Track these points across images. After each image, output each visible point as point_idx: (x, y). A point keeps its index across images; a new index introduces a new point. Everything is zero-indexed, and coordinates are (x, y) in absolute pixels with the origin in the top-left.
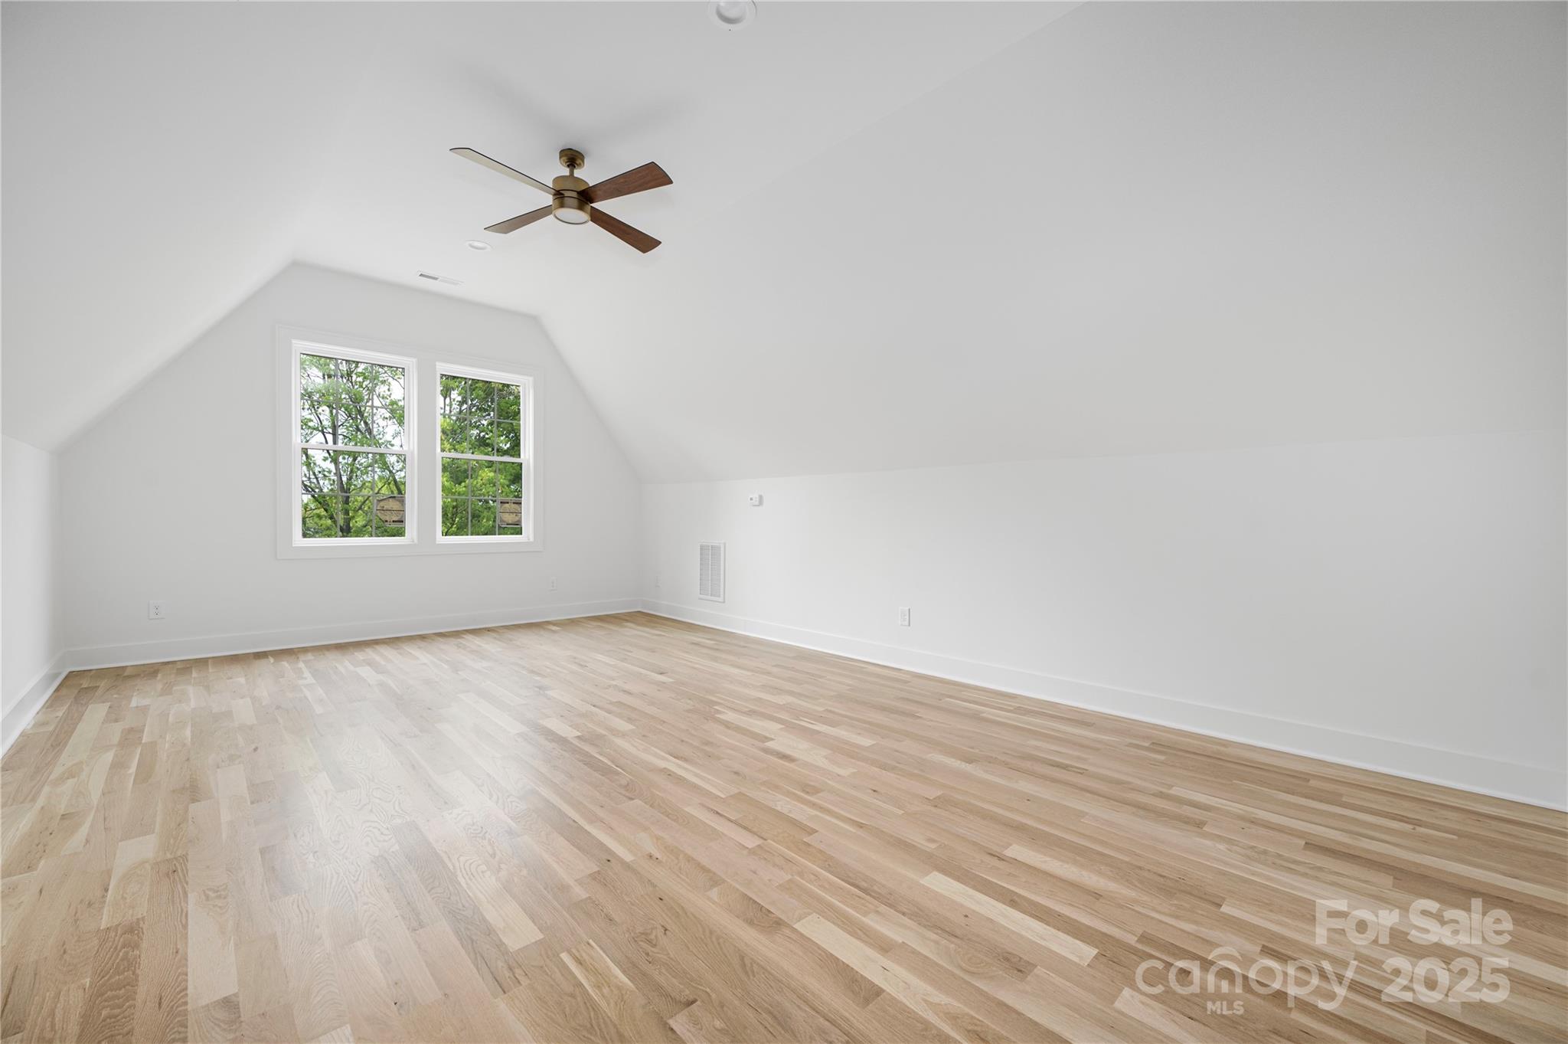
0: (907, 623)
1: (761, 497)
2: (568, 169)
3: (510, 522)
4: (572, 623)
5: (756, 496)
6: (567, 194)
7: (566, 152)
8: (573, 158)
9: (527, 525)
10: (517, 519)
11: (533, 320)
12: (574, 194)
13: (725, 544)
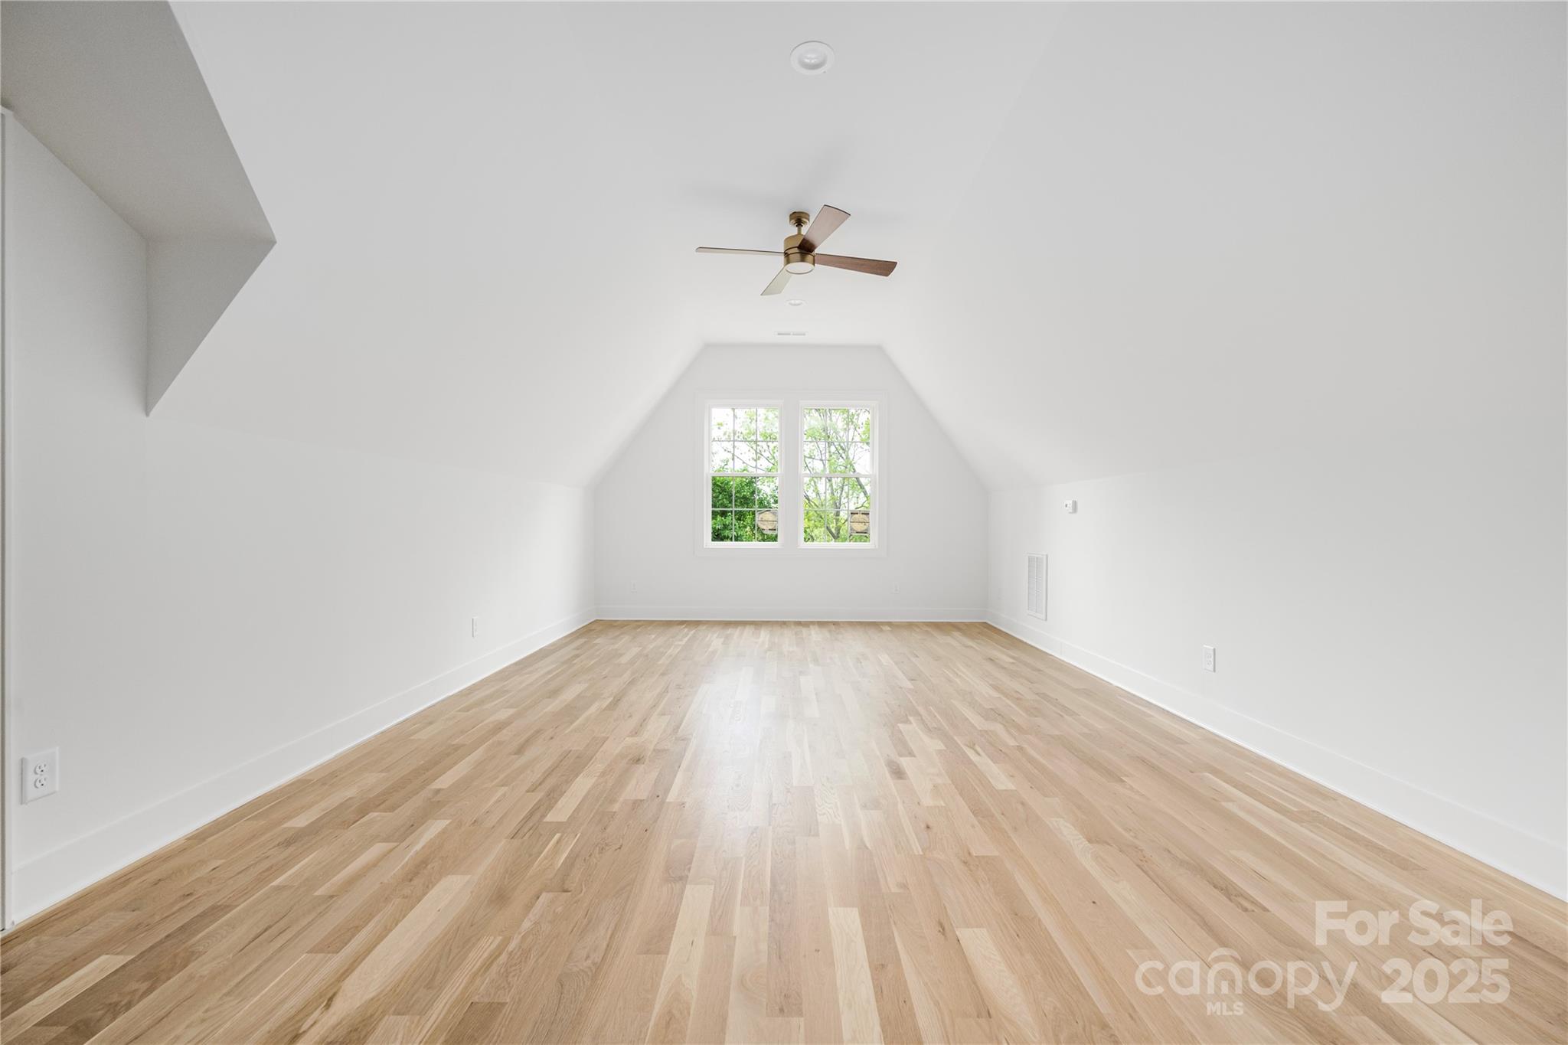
0: (1211, 667)
1: (1075, 504)
2: (797, 228)
3: (859, 531)
4: (910, 626)
5: (1070, 502)
6: (789, 252)
7: (793, 216)
8: (798, 219)
9: (873, 534)
10: (865, 527)
11: (879, 349)
12: (796, 250)
13: (1047, 556)
